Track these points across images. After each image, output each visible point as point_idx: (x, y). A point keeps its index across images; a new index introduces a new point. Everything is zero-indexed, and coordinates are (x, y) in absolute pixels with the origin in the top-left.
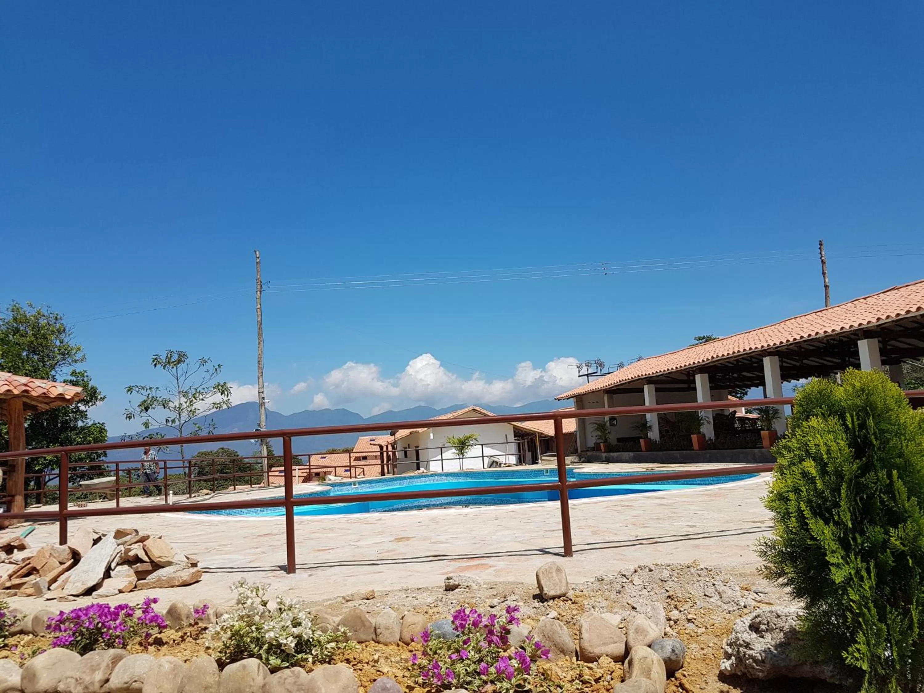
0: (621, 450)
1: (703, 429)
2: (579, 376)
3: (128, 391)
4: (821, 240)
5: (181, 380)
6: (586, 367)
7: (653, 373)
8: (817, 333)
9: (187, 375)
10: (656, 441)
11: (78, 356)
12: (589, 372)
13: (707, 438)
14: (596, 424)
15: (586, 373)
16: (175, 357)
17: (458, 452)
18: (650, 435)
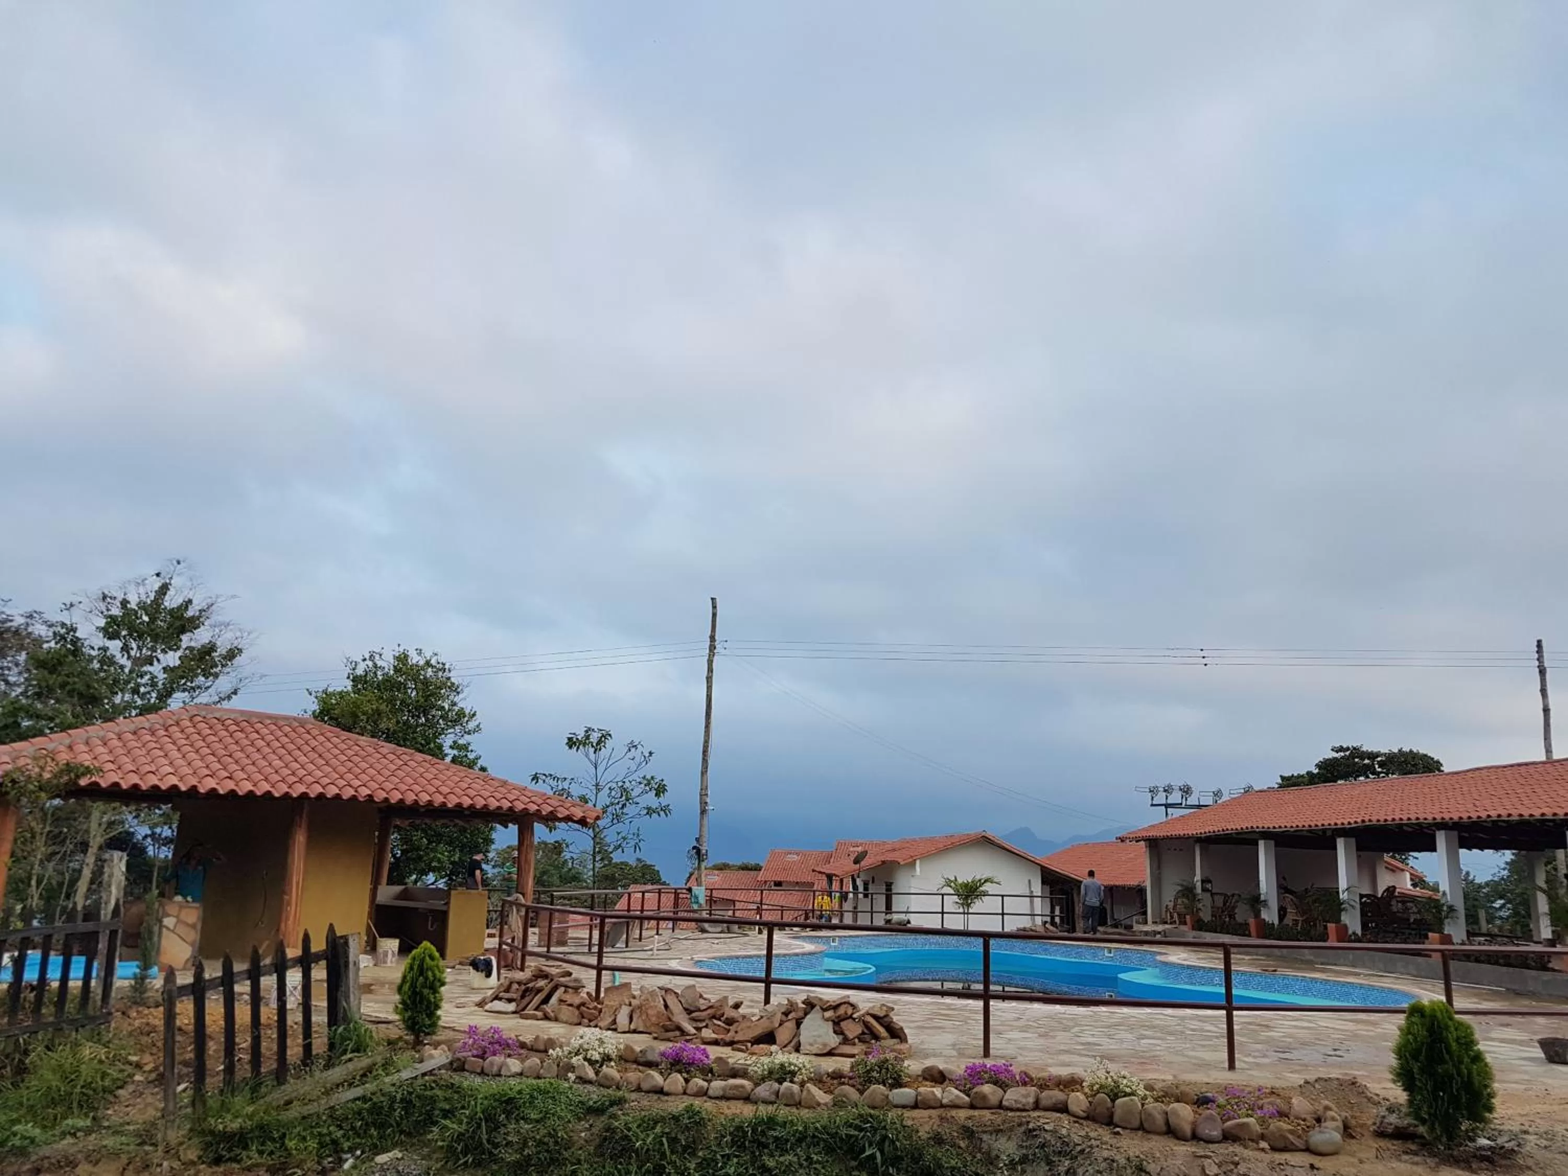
0: (1218, 930)
1: (1345, 918)
2: (1152, 805)
3: (533, 779)
4: (1539, 638)
5: (601, 769)
6: (1164, 794)
7: (1274, 828)
8: (1510, 815)
9: (610, 763)
10: (1273, 924)
11: (471, 725)
12: (1169, 801)
13: (1350, 932)
14: (1182, 885)
15: (1164, 802)
16: (594, 737)
17: (961, 901)
18: (1264, 915)
